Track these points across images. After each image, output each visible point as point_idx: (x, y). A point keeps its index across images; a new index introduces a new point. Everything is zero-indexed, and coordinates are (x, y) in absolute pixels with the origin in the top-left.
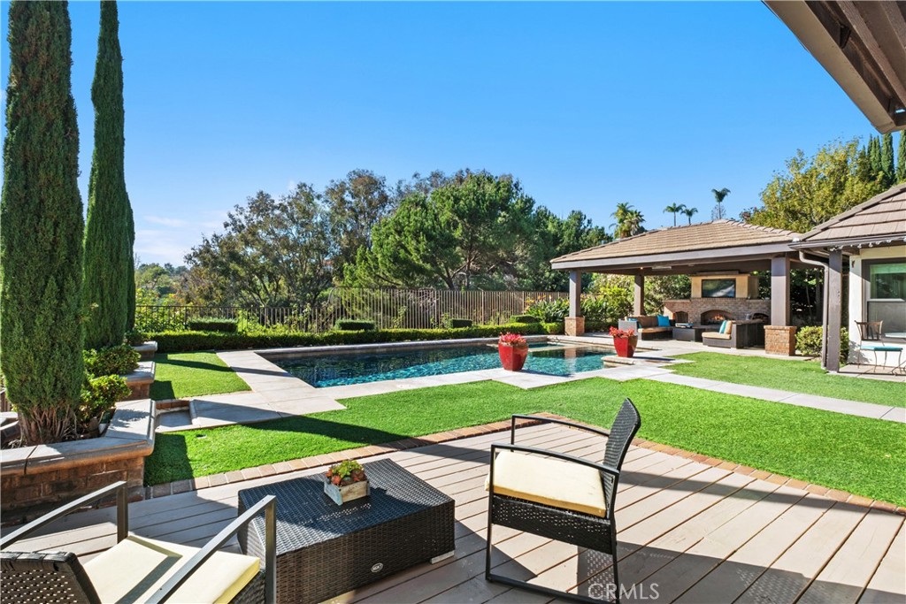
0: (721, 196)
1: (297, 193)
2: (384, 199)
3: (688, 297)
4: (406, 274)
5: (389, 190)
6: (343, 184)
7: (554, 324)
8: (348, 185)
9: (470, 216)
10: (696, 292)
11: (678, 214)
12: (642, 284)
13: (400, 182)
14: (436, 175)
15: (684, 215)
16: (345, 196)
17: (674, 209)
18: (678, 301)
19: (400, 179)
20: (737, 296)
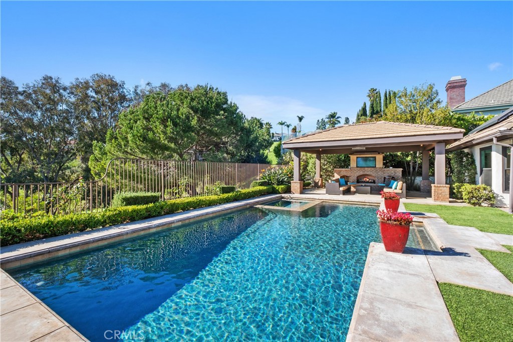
0: (301, 119)
1: (43, 83)
2: (123, 98)
3: (348, 167)
4: (153, 150)
5: (127, 92)
6: (87, 83)
7: (283, 186)
8: (91, 84)
9: (202, 111)
10: (353, 164)
11: (283, 126)
13: (137, 87)
14: (164, 86)
15: (286, 127)
16: (89, 91)
17: (282, 124)
18: (343, 169)
19: (136, 85)
20: (377, 166)
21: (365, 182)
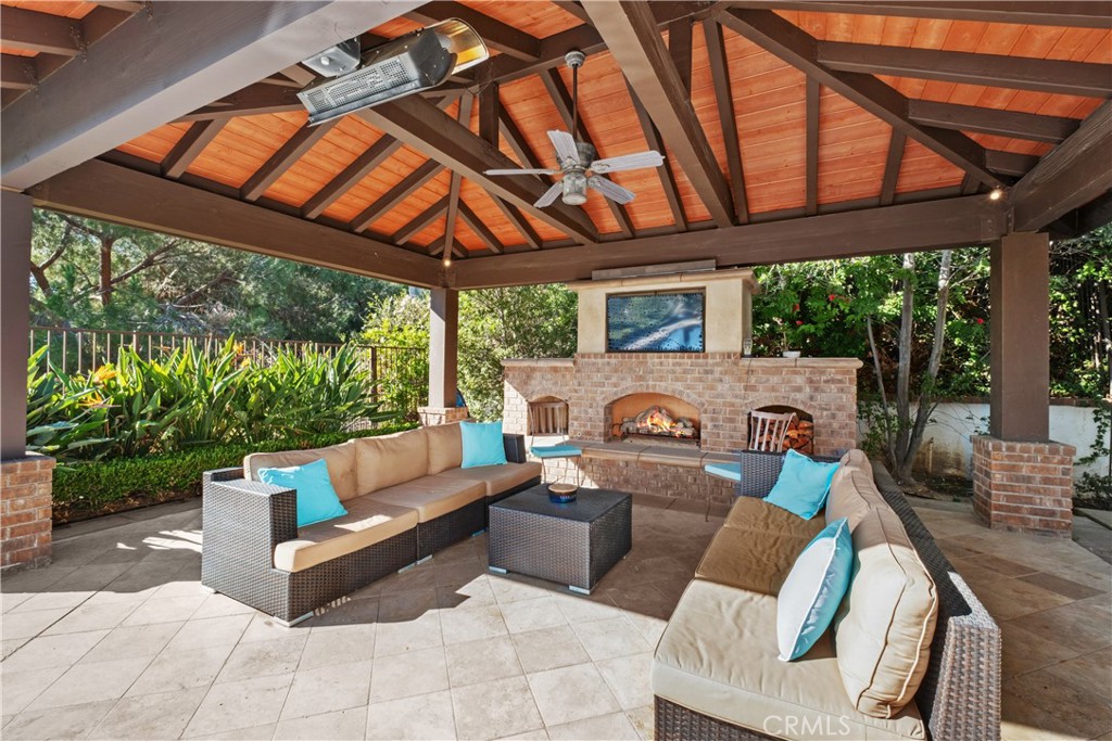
3: (568, 354)
10: (592, 336)
12: (450, 314)
18: (542, 364)
20: (708, 349)
21: (649, 435)
